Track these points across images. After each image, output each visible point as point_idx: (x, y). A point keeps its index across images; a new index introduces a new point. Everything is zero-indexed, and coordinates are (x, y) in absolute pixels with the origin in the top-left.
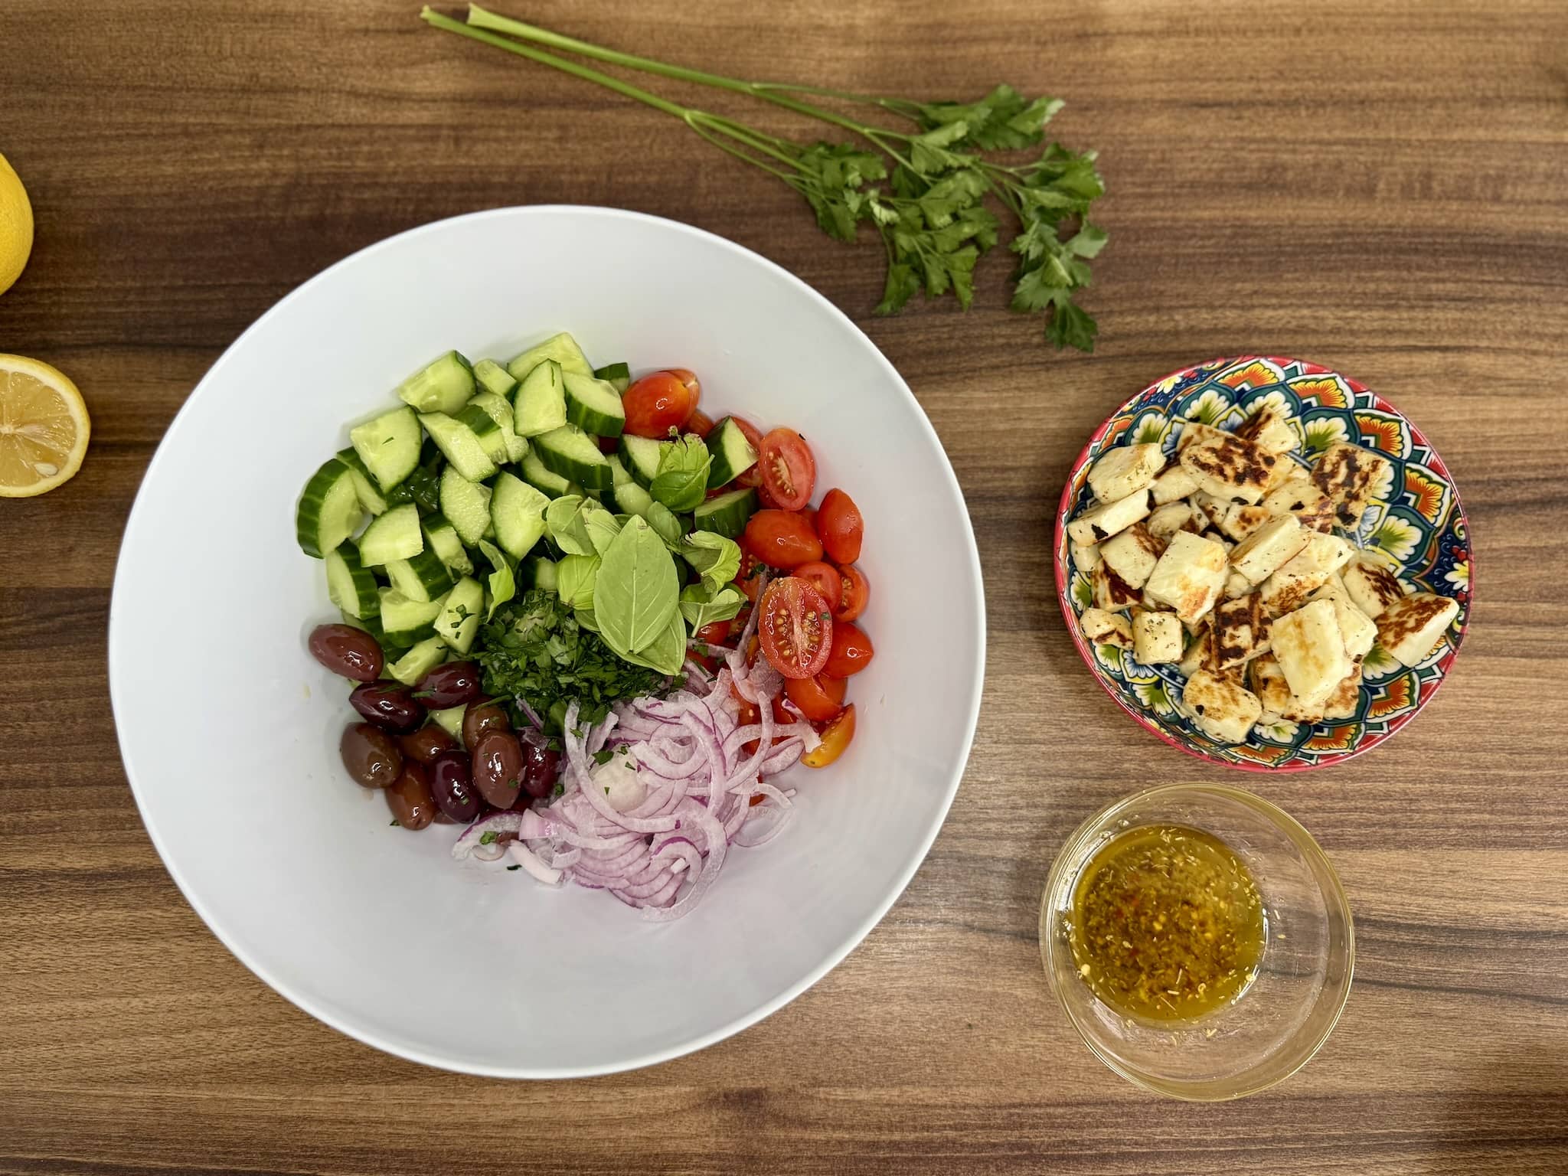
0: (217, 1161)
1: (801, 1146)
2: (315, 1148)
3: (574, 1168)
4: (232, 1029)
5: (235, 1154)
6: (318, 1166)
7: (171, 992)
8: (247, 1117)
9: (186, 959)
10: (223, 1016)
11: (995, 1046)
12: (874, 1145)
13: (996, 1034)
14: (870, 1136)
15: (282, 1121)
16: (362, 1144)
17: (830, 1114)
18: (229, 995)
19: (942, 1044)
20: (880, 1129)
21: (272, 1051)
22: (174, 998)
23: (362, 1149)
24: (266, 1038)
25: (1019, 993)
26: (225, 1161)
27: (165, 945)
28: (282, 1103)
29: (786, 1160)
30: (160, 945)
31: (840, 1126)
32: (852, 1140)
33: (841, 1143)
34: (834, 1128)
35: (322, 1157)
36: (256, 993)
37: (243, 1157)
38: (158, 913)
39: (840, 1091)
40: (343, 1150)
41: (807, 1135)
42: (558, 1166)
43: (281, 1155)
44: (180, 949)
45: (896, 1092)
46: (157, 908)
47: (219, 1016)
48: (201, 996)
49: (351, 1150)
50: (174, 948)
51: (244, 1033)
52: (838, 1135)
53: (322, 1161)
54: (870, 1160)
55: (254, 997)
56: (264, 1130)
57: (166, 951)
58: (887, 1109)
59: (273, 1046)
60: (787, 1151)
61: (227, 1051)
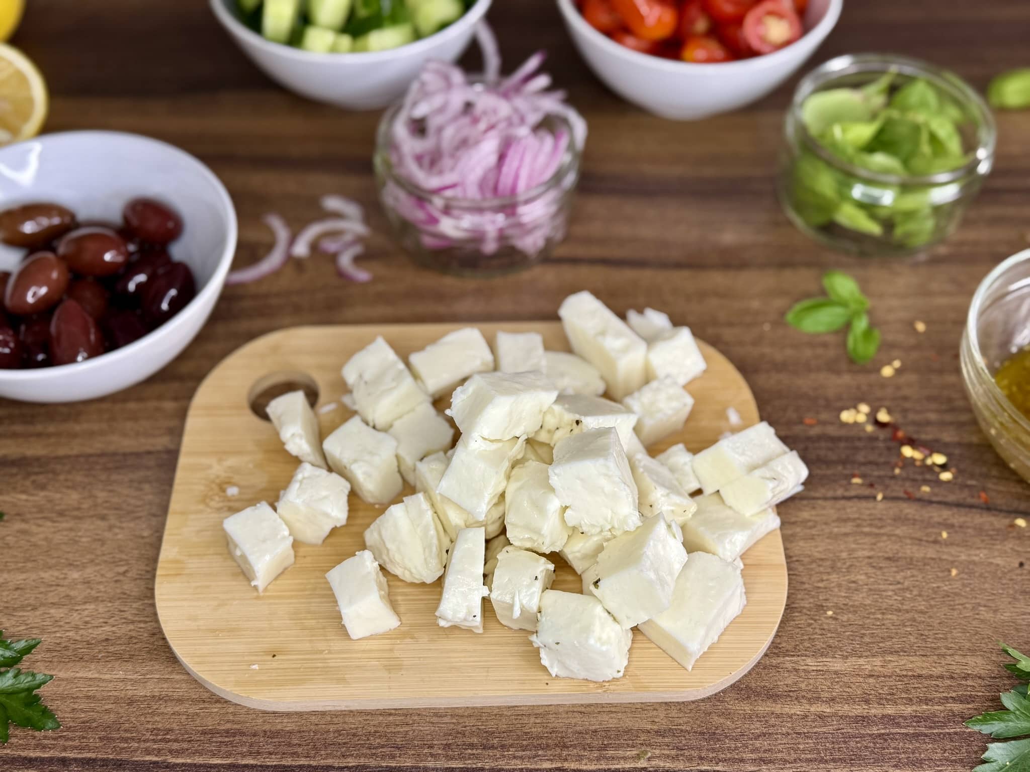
0: (44, 748)
1: (772, 721)
2: (169, 731)
3: (493, 747)
4: (87, 606)
5: (68, 739)
6: (171, 751)
7: (22, 570)
8: (88, 697)
9: (46, 539)
10: (79, 593)
11: (985, 614)
12: (863, 720)
13: (983, 602)
14: (859, 710)
15: (131, 702)
16: (228, 726)
17: (803, 686)
18: (89, 572)
19: (922, 612)
20: (867, 702)
21: (131, 627)
22: (24, 576)
23: (227, 731)
24: (126, 615)
25: (998, 561)
26: (53, 747)
27: (24, 526)
28: (135, 682)
29: (757, 737)
30: (18, 526)
31: (818, 698)
32: (835, 715)
33: (821, 717)
34: (810, 701)
35: (176, 741)
36: (122, 569)
37: (76, 743)
38: (24, 497)
39: (809, 661)
40: (204, 733)
41: (778, 708)
42: (472, 746)
43: (126, 740)
44: (41, 529)
45: (878, 661)
46: (23, 492)
47: (72, 593)
48: (56, 574)
49: (213, 733)
50: (34, 529)
51: (101, 610)
52: (815, 708)
53: (175, 746)
54: (862, 736)
55: (119, 574)
56: (107, 711)
57: (23, 532)
58: (871, 680)
59: (133, 622)
60: (757, 727)
61: (77, 628)
